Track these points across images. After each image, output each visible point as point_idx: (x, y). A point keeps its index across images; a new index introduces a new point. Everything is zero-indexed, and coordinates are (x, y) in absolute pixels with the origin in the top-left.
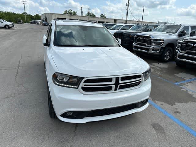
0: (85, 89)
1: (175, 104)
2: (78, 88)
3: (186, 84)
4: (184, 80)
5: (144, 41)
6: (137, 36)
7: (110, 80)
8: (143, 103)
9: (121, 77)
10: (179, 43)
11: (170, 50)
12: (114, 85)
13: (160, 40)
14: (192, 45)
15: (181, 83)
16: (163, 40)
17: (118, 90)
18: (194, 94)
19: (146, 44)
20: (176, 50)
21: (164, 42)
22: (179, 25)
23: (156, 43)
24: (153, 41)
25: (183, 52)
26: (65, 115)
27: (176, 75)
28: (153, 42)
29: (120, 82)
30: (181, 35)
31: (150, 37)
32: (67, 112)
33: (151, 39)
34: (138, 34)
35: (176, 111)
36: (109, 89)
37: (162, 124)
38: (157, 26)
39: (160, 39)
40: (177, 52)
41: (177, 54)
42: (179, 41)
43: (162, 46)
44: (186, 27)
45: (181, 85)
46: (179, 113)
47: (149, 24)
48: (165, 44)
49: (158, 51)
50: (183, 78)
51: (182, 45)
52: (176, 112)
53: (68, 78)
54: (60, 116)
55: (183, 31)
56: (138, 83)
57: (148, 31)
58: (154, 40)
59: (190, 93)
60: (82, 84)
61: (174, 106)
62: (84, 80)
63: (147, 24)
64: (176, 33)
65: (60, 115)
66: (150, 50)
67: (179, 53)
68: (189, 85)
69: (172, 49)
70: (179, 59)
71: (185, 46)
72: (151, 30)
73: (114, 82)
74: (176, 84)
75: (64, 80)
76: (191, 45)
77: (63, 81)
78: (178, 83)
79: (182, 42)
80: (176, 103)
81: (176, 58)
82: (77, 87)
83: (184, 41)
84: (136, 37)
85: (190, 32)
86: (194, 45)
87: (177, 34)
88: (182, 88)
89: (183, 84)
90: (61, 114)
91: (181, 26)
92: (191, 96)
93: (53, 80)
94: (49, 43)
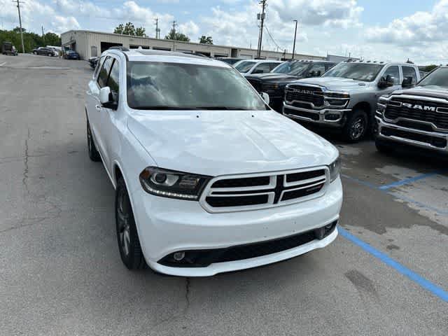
0: (214, 202)
1: (386, 231)
2: (198, 200)
3: (403, 189)
4: (396, 180)
5: (307, 97)
6: (290, 86)
7: (265, 180)
8: (328, 229)
9: (287, 175)
10: (383, 102)
11: (361, 116)
12: (274, 193)
13: (342, 96)
14: (410, 106)
15: (391, 186)
16: (348, 96)
17: (280, 203)
18: (419, 208)
19: (313, 105)
20: (376, 117)
21: (349, 100)
22: (378, 63)
23: (334, 102)
24: (326, 97)
25: (392, 121)
26: (168, 260)
27: (378, 169)
28: (327, 100)
29: (286, 184)
30: (383, 84)
31: (320, 89)
32: (174, 253)
33: (323, 94)
34: (294, 82)
35: (389, 244)
36: (263, 200)
37: (368, 272)
38: (332, 65)
39: (341, 93)
40: (379, 121)
41: (378, 126)
42: (381, 98)
43: (345, 108)
44: (394, 69)
45: (391, 190)
47: (314, 61)
48: (352, 103)
49: (338, 120)
50: (395, 176)
51: (388, 107)
52: (390, 248)
53: (177, 178)
54: (158, 262)
55: (388, 76)
56: (319, 187)
57: (313, 75)
58: (329, 95)
59: (412, 206)
60: (208, 191)
61: (385, 235)
62: (212, 182)
63: (309, 61)
64: (373, 80)
65: (158, 260)
66: (321, 118)
67: (383, 123)
68: (409, 189)
69: (365, 115)
70: (383, 135)
71: (396, 109)
72: (319, 75)
73: (272, 185)
74: (382, 190)
75: (166, 182)
76: (407, 107)
77: (163, 184)
78: (384, 187)
79: (387, 99)
80: (388, 229)
81: (377, 133)
82: (196, 197)
83: (393, 99)
84: (289, 89)
85: (402, 79)
86: (412, 106)
87: (375, 82)
88: (394, 197)
89: (395, 188)
90: (161, 258)
91: (383, 66)
92: (414, 213)
93: (141, 182)
94: (115, 103)
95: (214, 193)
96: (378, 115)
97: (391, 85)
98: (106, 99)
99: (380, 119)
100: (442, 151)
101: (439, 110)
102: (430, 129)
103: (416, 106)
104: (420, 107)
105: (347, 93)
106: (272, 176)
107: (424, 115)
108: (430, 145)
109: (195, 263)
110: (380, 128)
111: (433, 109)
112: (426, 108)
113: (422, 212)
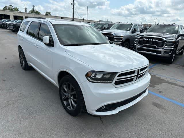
1: (155, 87)
2: (112, 83)
3: (151, 70)
9: (140, 69)
12: (136, 77)
13: (120, 36)
14: (148, 39)
16: (123, 37)
17: (137, 80)
18: (160, 77)
20: (134, 44)
22: (130, 24)
23: (118, 39)
24: (115, 37)
25: (141, 45)
28: (115, 38)
29: (140, 73)
30: (133, 32)
31: (112, 34)
33: (113, 36)
35: (159, 91)
38: (112, 25)
42: (136, 37)
43: (122, 41)
44: (136, 25)
46: (162, 92)
47: (104, 23)
48: (124, 39)
51: (139, 40)
53: (102, 75)
55: (135, 29)
59: (157, 76)
61: (155, 88)
62: (118, 75)
63: (102, 23)
64: (130, 30)
65: (96, 110)
68: (153, 70)
70: (138, 51)
71: (142, 41)
72: (108, 28)
73: (136, 74)
75: (97, 76)
76: (146, 40)
77: (96, 78)
79: (138, 37)
80: (155, 85)
81: (136, 50)
83: (141, 37)
87: (131, 31)
91: (132, 25)
92: (159, 79)
93: (87, 78)
94: (52, 43)
95: (118, 79)
96: (135, 43)
97: (136, 32)
98: (48, 42)
99: (137, 45)
100: (160, 55)
101: (158, 41)
102: (155, 48)
103: (150, 40)
104: (152, 40)
105: (122, 36)
106: (136, 70)
107: (153, 43)
108: (155, 53)
109: (110, 109)
110: (137, 48)
111: (156, 40)
112: (153, 40)
113: (162, 78)
